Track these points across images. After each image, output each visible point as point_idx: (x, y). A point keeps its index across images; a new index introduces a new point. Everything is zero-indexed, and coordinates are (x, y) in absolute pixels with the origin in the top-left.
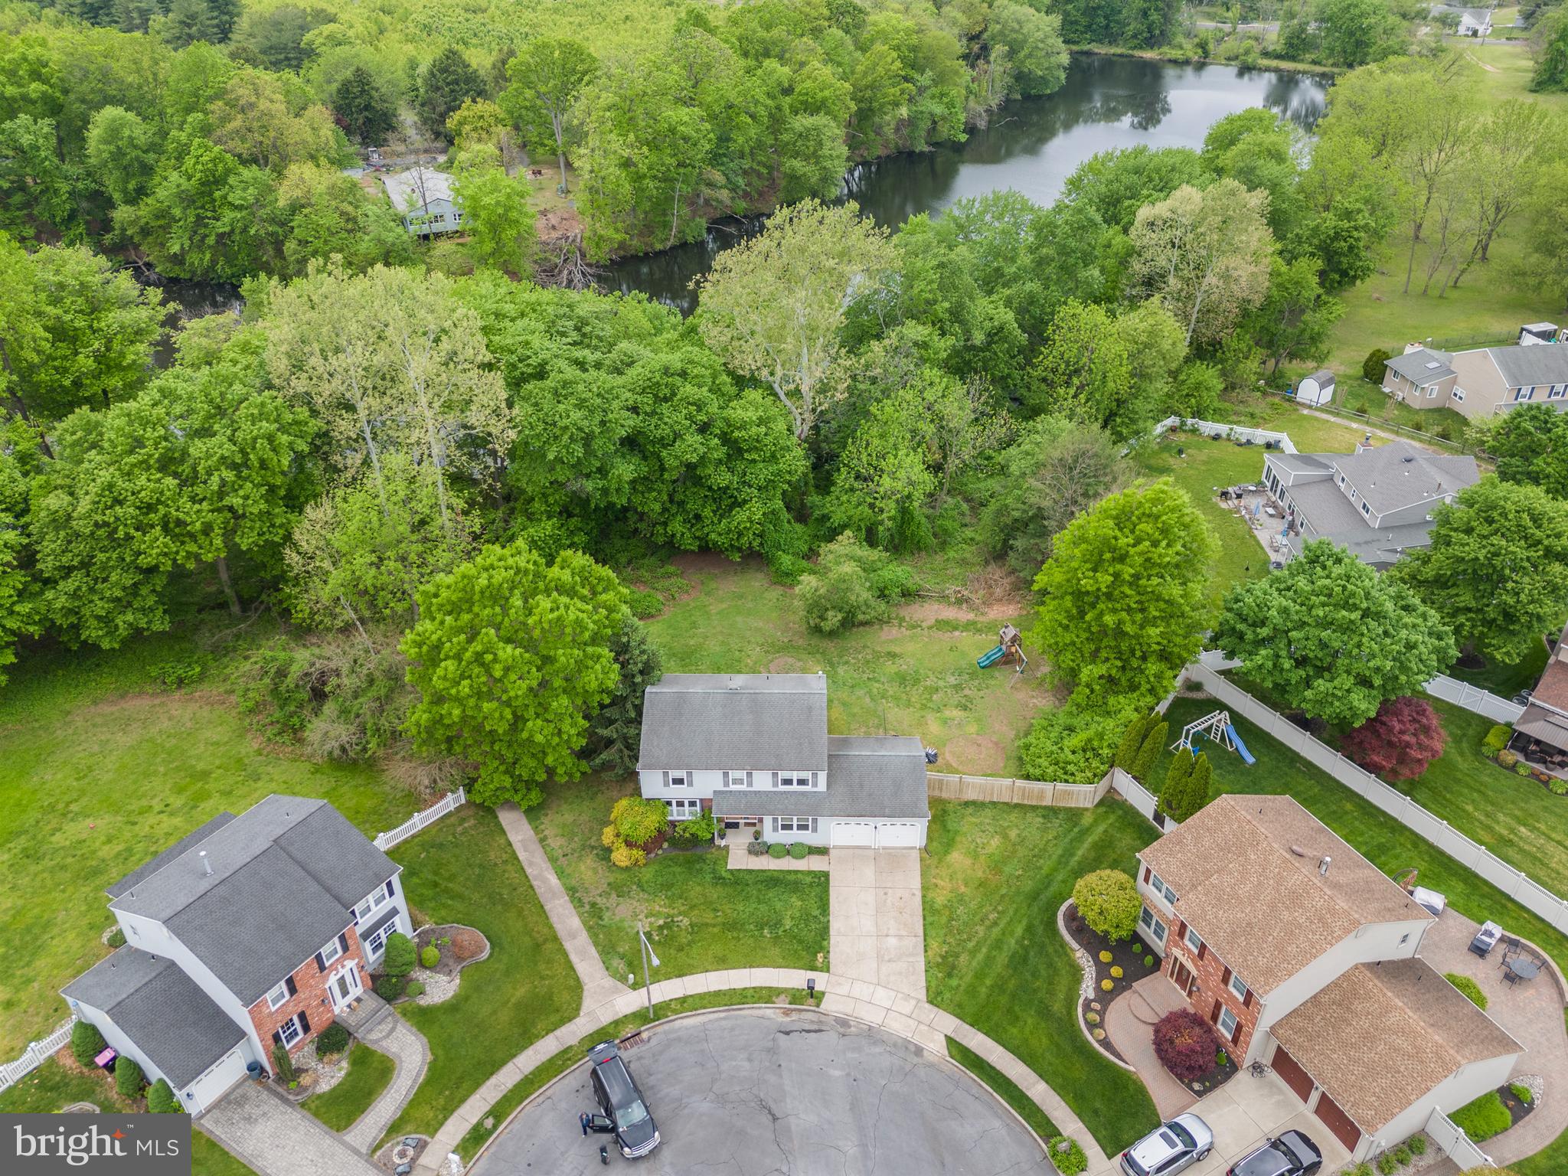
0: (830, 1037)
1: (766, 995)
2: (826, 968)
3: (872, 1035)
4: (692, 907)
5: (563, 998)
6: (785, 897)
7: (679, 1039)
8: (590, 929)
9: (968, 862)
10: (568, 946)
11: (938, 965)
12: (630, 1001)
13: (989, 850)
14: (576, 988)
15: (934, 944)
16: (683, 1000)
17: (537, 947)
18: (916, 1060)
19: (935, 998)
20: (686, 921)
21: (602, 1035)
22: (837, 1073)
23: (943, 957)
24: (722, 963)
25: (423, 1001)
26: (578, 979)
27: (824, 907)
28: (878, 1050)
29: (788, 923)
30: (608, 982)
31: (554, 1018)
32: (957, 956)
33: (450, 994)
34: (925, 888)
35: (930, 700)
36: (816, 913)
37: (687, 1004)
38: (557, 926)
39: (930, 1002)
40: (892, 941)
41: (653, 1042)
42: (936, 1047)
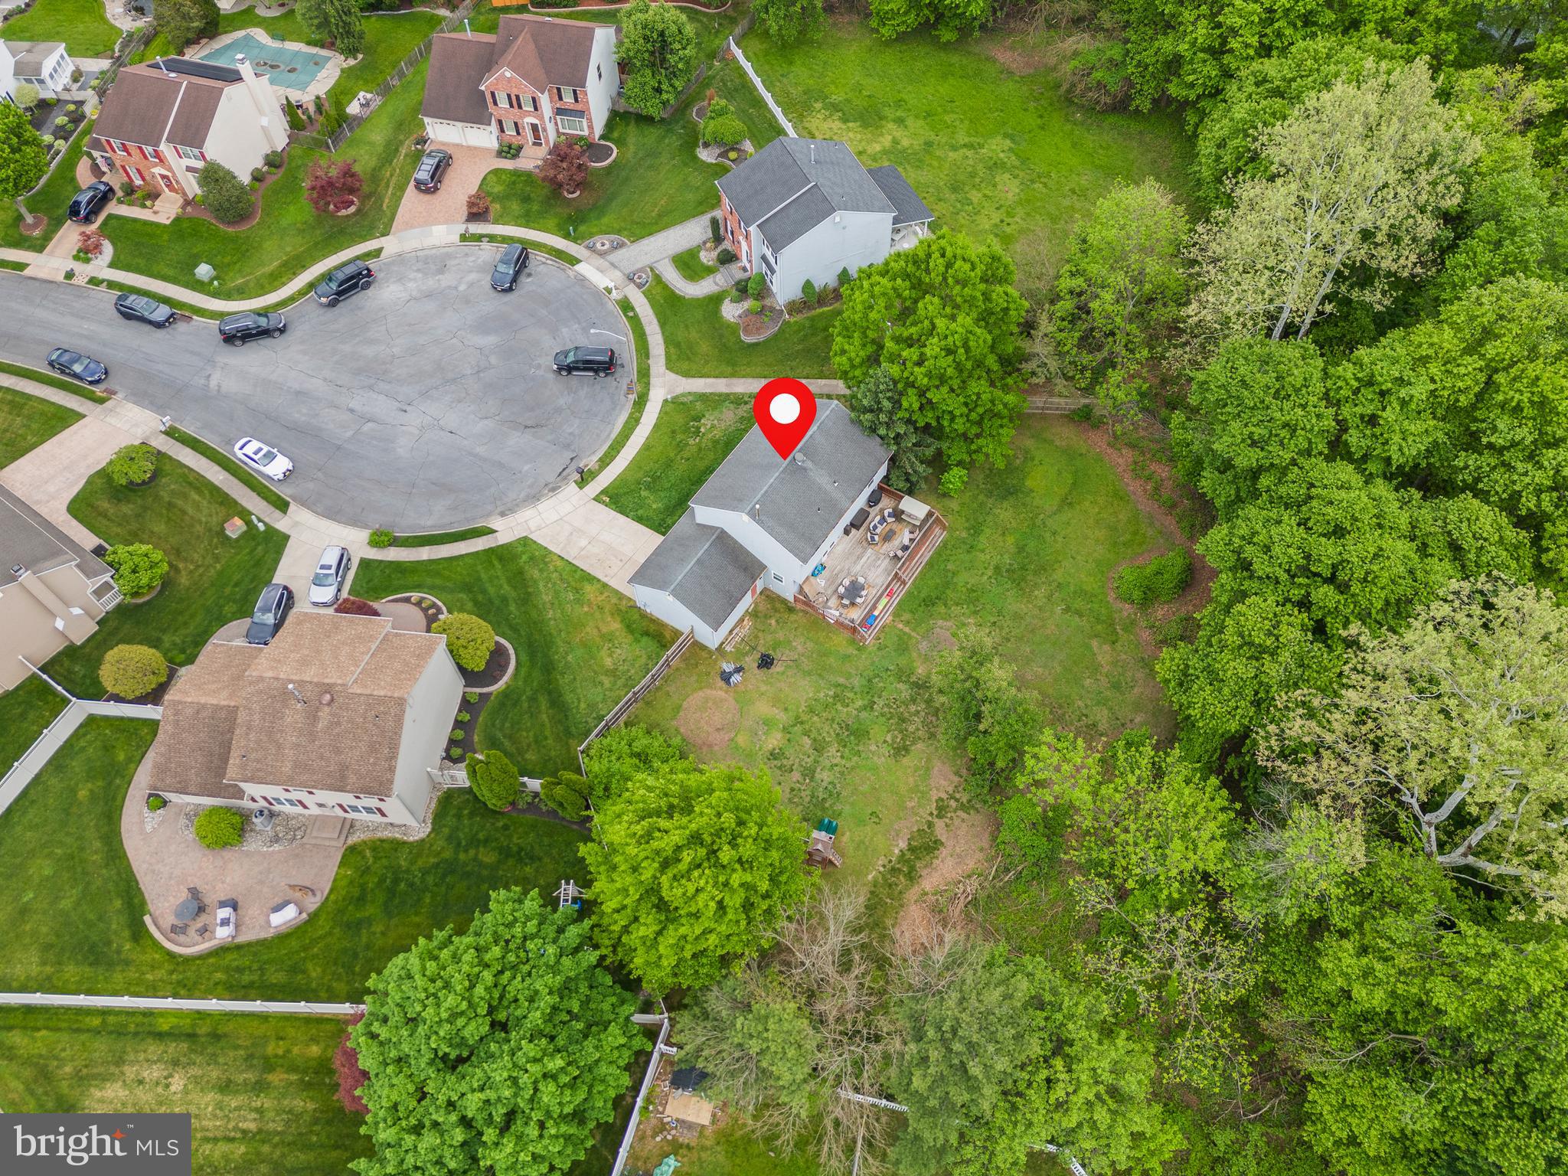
0: (551, 478)
1: (605, 461)
2: (596, 499)
3: (534, 498)
4: (700, 449)
5: (685, 366)
6: (665, 501)
7: (614, 409)
8: (728, 395)
9: (604, 630)
10: (724, 380)
11: (545, 556)
12: (657, 396)
13: (604, 653)
14: (687, 374)
15: (559, 563)
16: (637, 421)
17: (734, 365)
18: (499, 509)
19: (525, 541)
20: (691, 442)
21: (644, 374)
22: (526, 468)
23: (546, 564)
24: (647, 447)
25: (727, 301)
26: (693, 377)
27: (639, 520)
28: (523, 495)
29: (644, 493)
30: (679, 391)
31: (674, 357)
32: (541, 571)
33: (724, 314)
34: (605, 585)
35: (807, 733)
36: (640, 512)
37: (633, 422)
38: (743, 380)
39: (526, 538)
40: (583, 543)
41: (622, 398)
42: (496, 523)
